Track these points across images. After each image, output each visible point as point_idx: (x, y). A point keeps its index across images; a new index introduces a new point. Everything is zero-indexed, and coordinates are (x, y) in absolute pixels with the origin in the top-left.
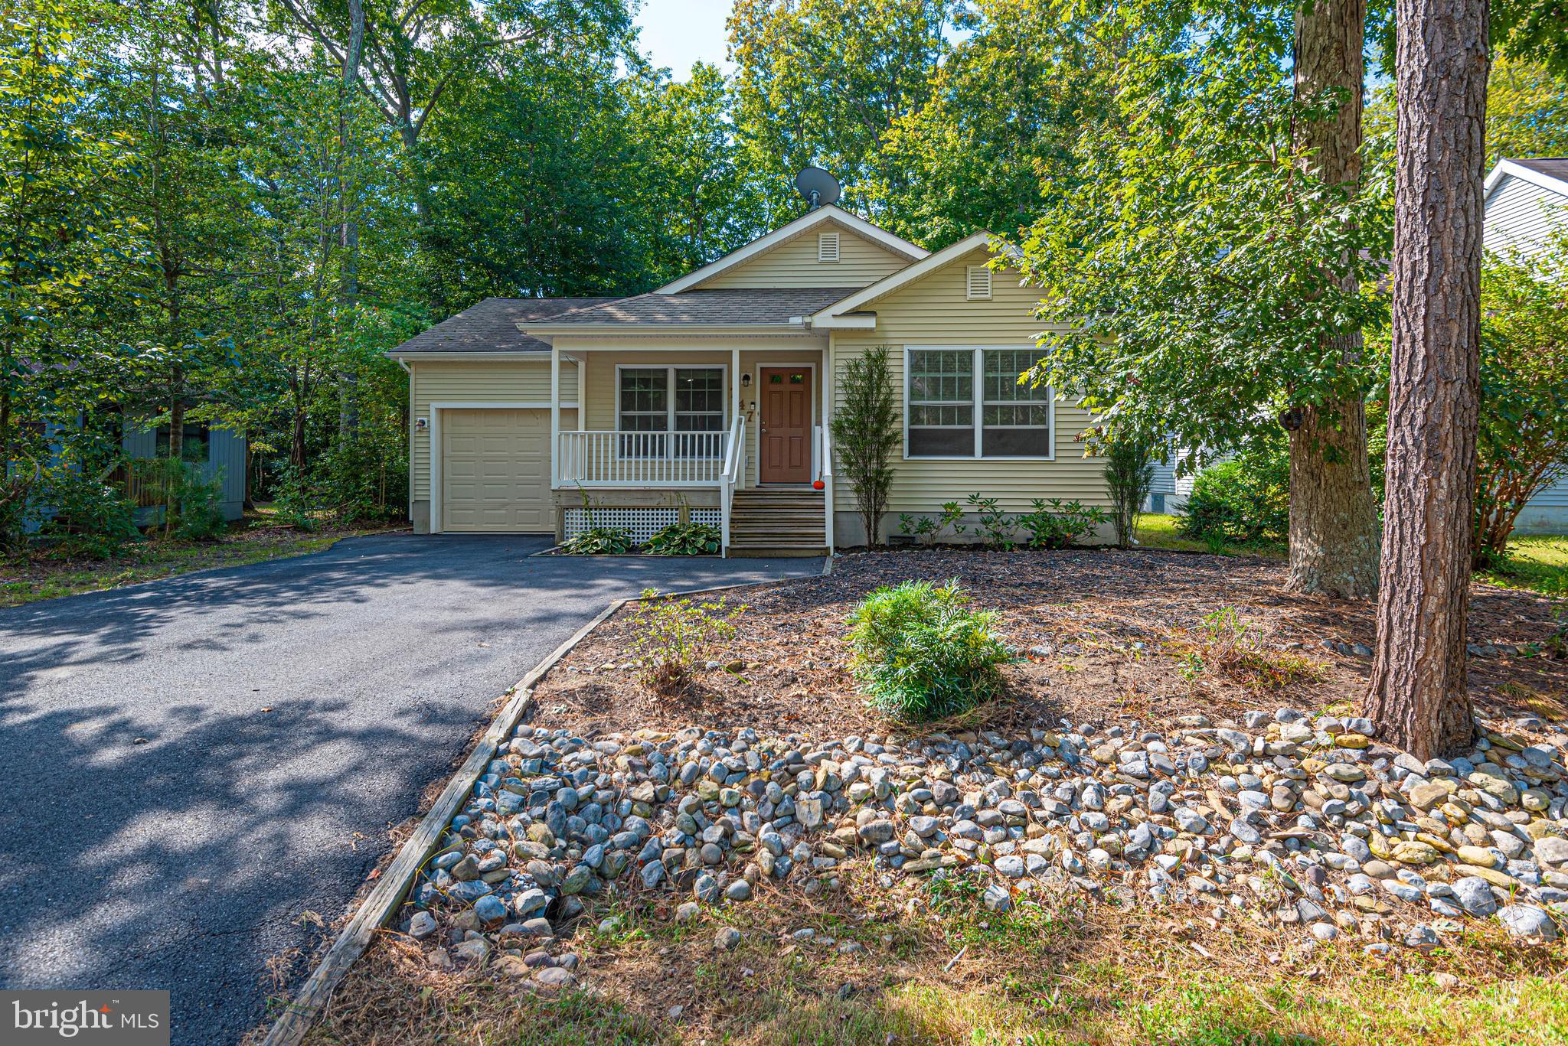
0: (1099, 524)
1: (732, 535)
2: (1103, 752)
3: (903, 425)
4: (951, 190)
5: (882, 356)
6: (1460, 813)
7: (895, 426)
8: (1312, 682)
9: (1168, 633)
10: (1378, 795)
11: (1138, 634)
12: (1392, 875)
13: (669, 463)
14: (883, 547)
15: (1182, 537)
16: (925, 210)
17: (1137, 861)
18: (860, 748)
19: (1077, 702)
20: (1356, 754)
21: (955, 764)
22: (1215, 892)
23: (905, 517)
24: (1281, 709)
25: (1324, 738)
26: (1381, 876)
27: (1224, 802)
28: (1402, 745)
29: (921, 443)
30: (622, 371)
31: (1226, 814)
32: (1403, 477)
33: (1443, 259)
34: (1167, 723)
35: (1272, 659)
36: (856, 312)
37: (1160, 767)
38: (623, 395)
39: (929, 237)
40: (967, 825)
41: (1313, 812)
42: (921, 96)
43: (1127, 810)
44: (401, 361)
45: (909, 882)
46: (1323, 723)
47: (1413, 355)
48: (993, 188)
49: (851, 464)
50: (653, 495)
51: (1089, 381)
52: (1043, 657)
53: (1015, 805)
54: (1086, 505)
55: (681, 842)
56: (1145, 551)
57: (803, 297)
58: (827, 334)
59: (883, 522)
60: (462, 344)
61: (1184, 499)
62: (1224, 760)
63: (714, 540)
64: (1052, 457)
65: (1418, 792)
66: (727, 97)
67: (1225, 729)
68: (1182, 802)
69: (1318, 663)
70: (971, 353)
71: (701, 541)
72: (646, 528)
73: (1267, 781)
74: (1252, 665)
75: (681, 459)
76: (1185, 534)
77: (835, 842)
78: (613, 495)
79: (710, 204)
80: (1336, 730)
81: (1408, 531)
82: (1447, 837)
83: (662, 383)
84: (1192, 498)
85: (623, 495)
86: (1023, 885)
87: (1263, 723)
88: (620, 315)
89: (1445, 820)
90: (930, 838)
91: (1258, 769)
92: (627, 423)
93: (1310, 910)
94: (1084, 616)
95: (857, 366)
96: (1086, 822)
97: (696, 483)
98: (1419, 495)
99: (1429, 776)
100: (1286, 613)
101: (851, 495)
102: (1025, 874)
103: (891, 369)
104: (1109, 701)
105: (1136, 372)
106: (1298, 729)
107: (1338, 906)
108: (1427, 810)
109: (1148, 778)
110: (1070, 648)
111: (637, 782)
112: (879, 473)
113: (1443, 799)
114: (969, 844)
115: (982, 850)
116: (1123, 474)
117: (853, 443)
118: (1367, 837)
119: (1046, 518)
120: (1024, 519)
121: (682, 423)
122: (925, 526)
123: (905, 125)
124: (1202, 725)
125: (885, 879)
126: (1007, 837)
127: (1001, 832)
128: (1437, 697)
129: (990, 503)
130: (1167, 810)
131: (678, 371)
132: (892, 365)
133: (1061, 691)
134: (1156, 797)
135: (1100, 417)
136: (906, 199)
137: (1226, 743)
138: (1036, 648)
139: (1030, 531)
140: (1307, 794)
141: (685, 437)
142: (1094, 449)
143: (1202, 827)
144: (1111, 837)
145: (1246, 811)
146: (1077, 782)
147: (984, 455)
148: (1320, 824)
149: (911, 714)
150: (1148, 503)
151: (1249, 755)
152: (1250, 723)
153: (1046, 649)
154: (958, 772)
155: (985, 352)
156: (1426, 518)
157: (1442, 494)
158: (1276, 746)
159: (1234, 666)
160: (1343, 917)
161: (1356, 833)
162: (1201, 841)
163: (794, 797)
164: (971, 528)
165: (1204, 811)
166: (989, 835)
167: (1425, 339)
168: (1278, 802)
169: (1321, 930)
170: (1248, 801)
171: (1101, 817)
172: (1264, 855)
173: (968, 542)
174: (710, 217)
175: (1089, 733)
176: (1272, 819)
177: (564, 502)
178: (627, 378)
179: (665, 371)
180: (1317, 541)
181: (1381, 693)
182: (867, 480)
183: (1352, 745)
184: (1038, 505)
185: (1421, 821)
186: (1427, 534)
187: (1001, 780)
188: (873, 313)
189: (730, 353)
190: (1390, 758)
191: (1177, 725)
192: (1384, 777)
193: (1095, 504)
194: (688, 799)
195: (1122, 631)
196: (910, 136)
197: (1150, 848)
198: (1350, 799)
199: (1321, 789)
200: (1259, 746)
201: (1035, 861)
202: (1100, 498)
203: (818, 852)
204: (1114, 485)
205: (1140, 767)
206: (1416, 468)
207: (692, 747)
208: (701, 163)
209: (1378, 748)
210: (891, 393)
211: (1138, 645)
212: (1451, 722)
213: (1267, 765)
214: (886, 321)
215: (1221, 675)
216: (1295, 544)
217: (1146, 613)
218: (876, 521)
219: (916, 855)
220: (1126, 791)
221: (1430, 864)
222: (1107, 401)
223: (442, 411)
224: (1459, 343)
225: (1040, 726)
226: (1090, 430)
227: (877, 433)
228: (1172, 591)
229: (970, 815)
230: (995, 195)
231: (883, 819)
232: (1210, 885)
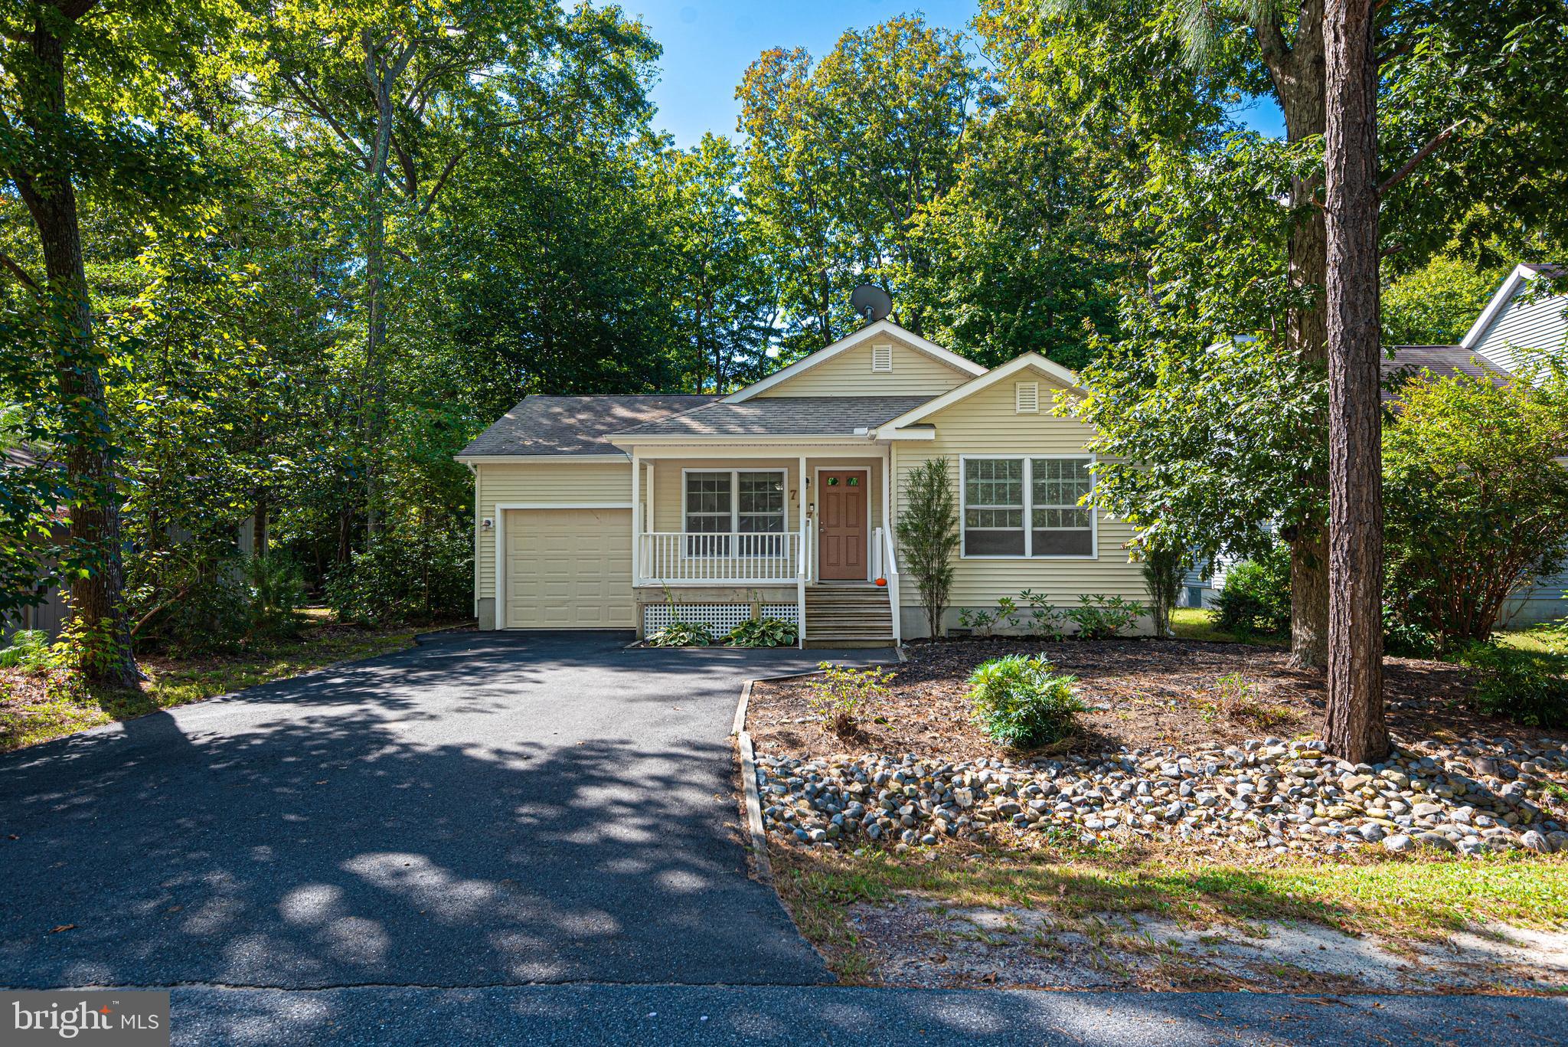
0: (1139, 617)
1: (808, 629)
2: (1151, 764)
3: (960, 528)
4: (978, 276)
5: (942, 465)
6: (1371, 792)
7: (954, 528)
8: (1293, 724)
9: (1195, 695)
10: (1324, 783)
11: (1173, 695)
12: (1326, 824)
13: (734, 561)
14: (943, 639)
15: (1216, 630)
16: (953, 295)
17: (1172, 821)
18: (987, 765)
19: (1132, 736)
20: (1312, 762)
21: (1054, 772)
22: (1219, 835)
23: (965, 612)
24: (1268, 739)
25: (1294, 754)
26: (1318, 825)
27: (1227, 790)
28: (1343, 757)
29: (977, 544)
30: (689, 475)
31: (1228, 796)
32: (1338, 583)
33: (1356, 447)
34: (1192, 748)
35: (1264, 708)
36: (916, 425)
37: (1187, 772)
38: (690, 498)
39: (956, 323)
40: (1066, 805)
41: (1282, 794)
42: (948, 180)
43: (1167, 795)
44: (469, 464)
45: (1033, 834)
46: (1294, 744)
47: (1341, 506)
48: (1022, 275)
49: (915, 563)
50: (727, 592)
51: (1133, 504)
52: (1105, 711)
53: (1095, 793)
54: (1127, 600)
55: (887, 815)
56: (1180, 641)
57: (860, 406)
58: (889, 444)
59: (944, 616)
60: (524, 446)
61: (1217, 594)
62: (1228, 767)
63: (790, 633)
64: (1095, 556)
65: (1348, 781)
66: (738, 169)
67: (1230, 750)
68: (1201, 790)
69: (1298, 713)
70: (1020, 462)
71: (779, 635)
72: (725, 622)
73: (1255, 779)
74: (1251, 712)
75: (745, 558)
76: (1217, 627)
77: (984, 814)
78: (690, 592)
79: (720, 281)
80: (1301, 748)
81: (1342, 617)
82: (1362, 804)
83: (726, 486)
84: (1225, 593)
85: (699, 592)
86: (1103, 834)
87: (1256, 747)
88: (695, 425)
89: (1362, 796)
90: (1043, 811)
91: (1250, 772)
92: (693, 525)
93: (1273, 840)
94: (1132, 685)
95: (919, 474)
96: (1140, 802)
97: (766, 581)
98: (1347, 594)
99: (1356, 773)
100: (1283, 681)
101: (915, 591)
102: (1104, 828)
103: (951, 477)
104: (1153, 736)
105: (1168, 503)
106: (1278, 749)
107: (1291, 839)
108: (1352, 791)
109: (1179, 778)
110: (1123, 704)
111: (849, 783)
112: (941, 571)
113: (1363, 785)
114: (1068, 814)
115: (1077, 817)
116: (1160, 573)
117: (918, 544)
118: (1314, 806)
119: (1092, 612)
120: (1072, 613)
121: (745, 525)
122: (983, 618)
123: (932, 211)
124: (1216, 748)
125: (1019, 832)
126: (1091, 811)
127: (1087, 808)
128: (1363, 723)
129: (1040, 598)
130: (1191, 795)
131: (741, 475)
132: (950, 474)
133: (1120, 731)
134: (1184, 787)
135: (1145, 533)
136: (931, 282)
137: (1231, 758)
138: (1100, 705)
139: (1077, 623)
140: (1279, 785)
141: (749, 538)
142: (1137, 556)
143: (1213, 803)
144: (1158, 809)
145: (1240, 795)
146: (1134, 781)
147: (1034, 553)
148: (1286, 800)
149: (1019, 743)
150: (1184, 596)
151: (1245, 765)
152: (1247, 748)
153: (1107, 706)
154: (1055, 778)
155: (1033, 461)
156: (1351, 609)
157: (1360, 594)
158: (1263, 758)
159: (1239, 714)
160: (1293, 844)
161: (1307, 804)
162: (1212, 811)
163: (952, 789)
164: (1024, 621)
165: (1213, 795)
166: (1079, 810)
167: (1347, 497)
168: (1261, 789)
169: (1280, 850)
170: (1243, 789)
171: (1150, 799)
172: (1250, 815)
173: (1021, 634)
174: (719, 294)
175: (1140, 754)
176: (1257, 799)
177: (644, 599)
178: (693, 483)
179: (729, 474)
180: (1311, 628)
181: (1330, 724)
182: (929, 578)
183: (1311, 757)
184: (1084, 600)
185: (1348, 796)
186: (1353, 619)
187: (1083, 781)
188: (932, 426)
189: (797, 460)
190: (1334, 764)
191: (1199, 749)
192: (1328, 774)
193: (1135, 599)
194: (883, 793)
195: (1161, 694)
196: (936, 220)
197: (1181, 814)
198: (1306, 785)
199: (1288, 781)
200: (1251, 759)
201: (1109, 822)
202: (1140, 593)
203: (974, 819)
204: (1152, 582)
205: (1174, 772)
206: (1345, 577)
207: (875, 765)
208: (710, 238)
209: (1327, 758)
210: (950, 498)
211: (1173, 702)
212: (1374, 741)
213: (1257, 770)
214: (943, 432)
215: (1230, 720)
216: (1296, 631)
217: (1178, 682)
218: (938, 615)
219: (1036, 820)
220: (1166, 785)
221: (1349, 818)
222: (1146, 520)
223: (505, 511)
224: (1367, 500)
225: (1107, 751)
226: (1133, 541)
227: (939, 534)
228: (1201, 669)
229: (1066, 798)
230: (1024, 280)
231: (1011, 801)
232: (1217, 831)
